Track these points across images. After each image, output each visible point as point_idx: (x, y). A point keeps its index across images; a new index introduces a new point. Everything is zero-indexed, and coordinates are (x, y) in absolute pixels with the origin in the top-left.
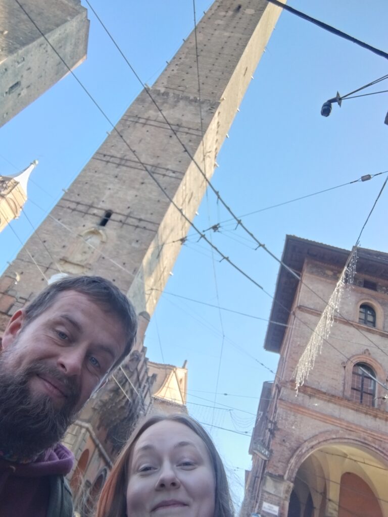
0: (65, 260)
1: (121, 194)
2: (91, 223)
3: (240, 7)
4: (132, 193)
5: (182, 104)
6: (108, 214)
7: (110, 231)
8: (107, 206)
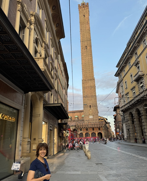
0: (89, 114)
1: (90, 102)
2: (89, 108)
3: (86, 46)
4: (91, 101)
5: (89, 81)
6: (90, 106)
7: (92, 108)
8: (90, 105)
